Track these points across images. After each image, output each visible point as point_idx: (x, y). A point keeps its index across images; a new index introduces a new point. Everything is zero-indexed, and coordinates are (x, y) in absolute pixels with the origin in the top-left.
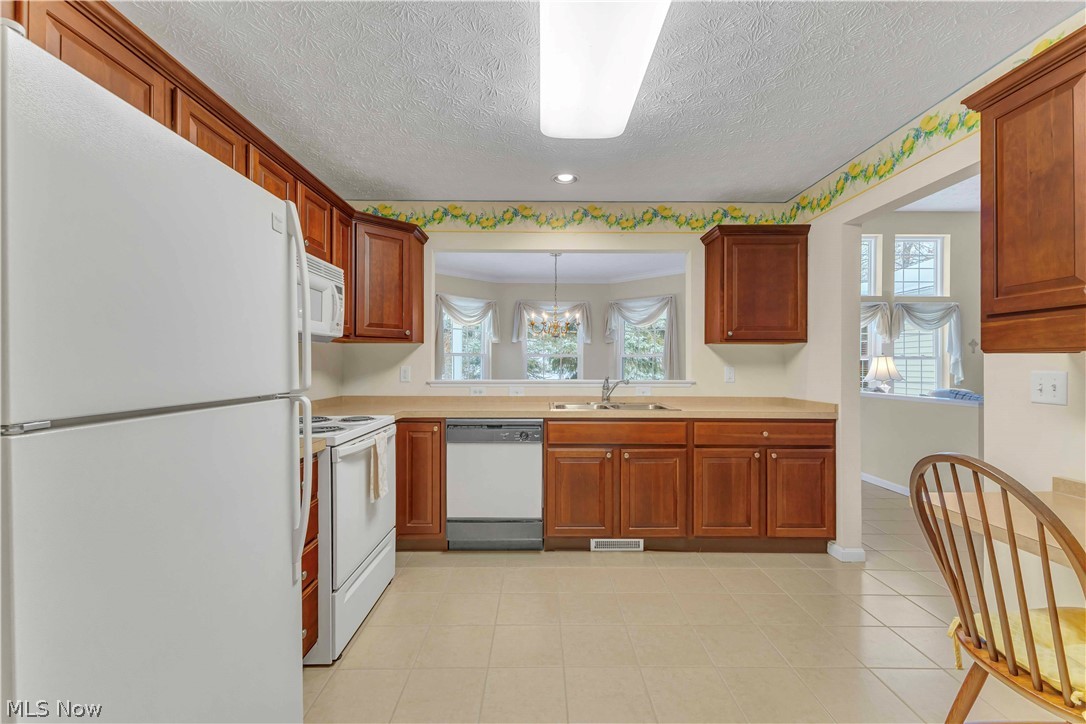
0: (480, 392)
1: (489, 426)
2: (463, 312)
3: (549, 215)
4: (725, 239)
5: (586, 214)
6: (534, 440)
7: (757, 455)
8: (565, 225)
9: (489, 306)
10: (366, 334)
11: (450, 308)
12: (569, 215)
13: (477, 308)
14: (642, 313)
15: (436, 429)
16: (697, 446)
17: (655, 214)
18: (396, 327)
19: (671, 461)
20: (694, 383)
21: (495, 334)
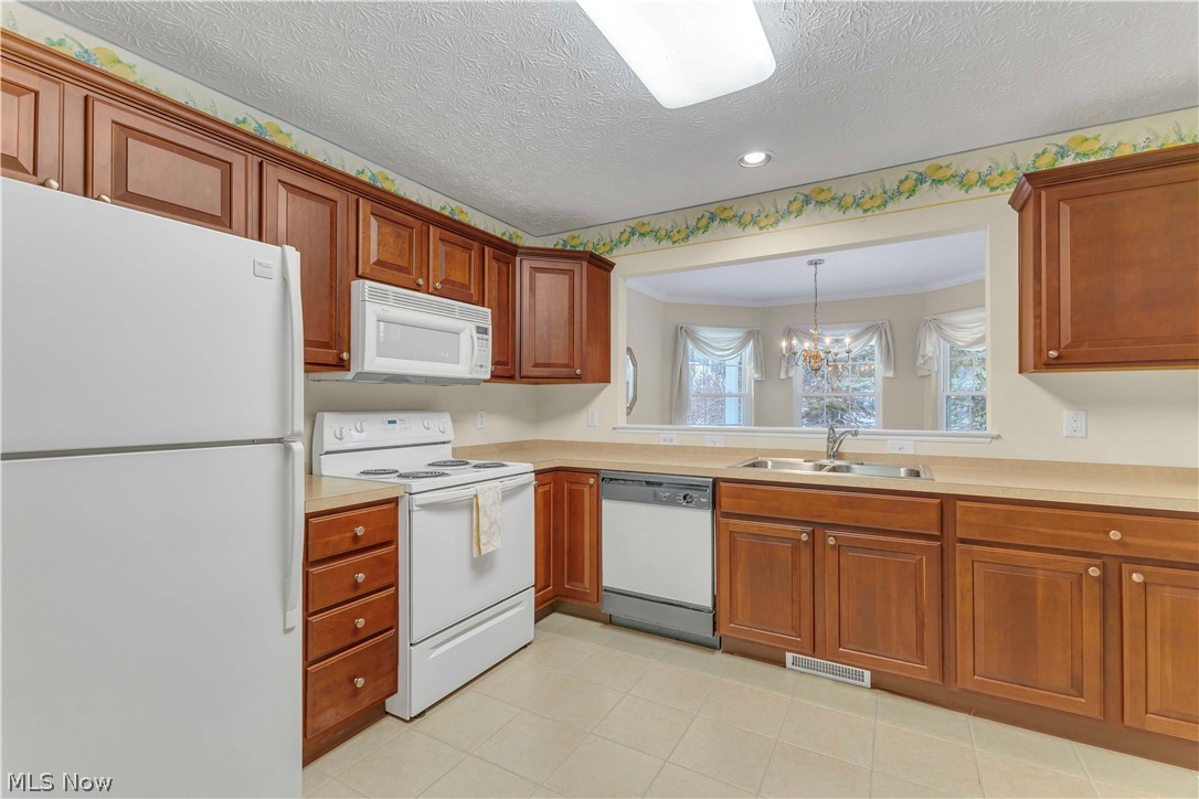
0: (671, 440)
1: (648, 483)
2: (713, 344)
3: (755, 212)
4: (1043, 194)
5: (807, 201)
6: (700, 506)
7: (1094, 572)
8: (777, 222)
9: (750, 335)
10: (531, 374)
11: (697, 341)
12: (782, 205)
13: (734, 339)
14: (976, 330)
15: (592, 481)
16: (963, 541)
17: (923, 178)
18: (566, 366)
19: (912, 560)
20: (999, 437)
21: (756, 370)
